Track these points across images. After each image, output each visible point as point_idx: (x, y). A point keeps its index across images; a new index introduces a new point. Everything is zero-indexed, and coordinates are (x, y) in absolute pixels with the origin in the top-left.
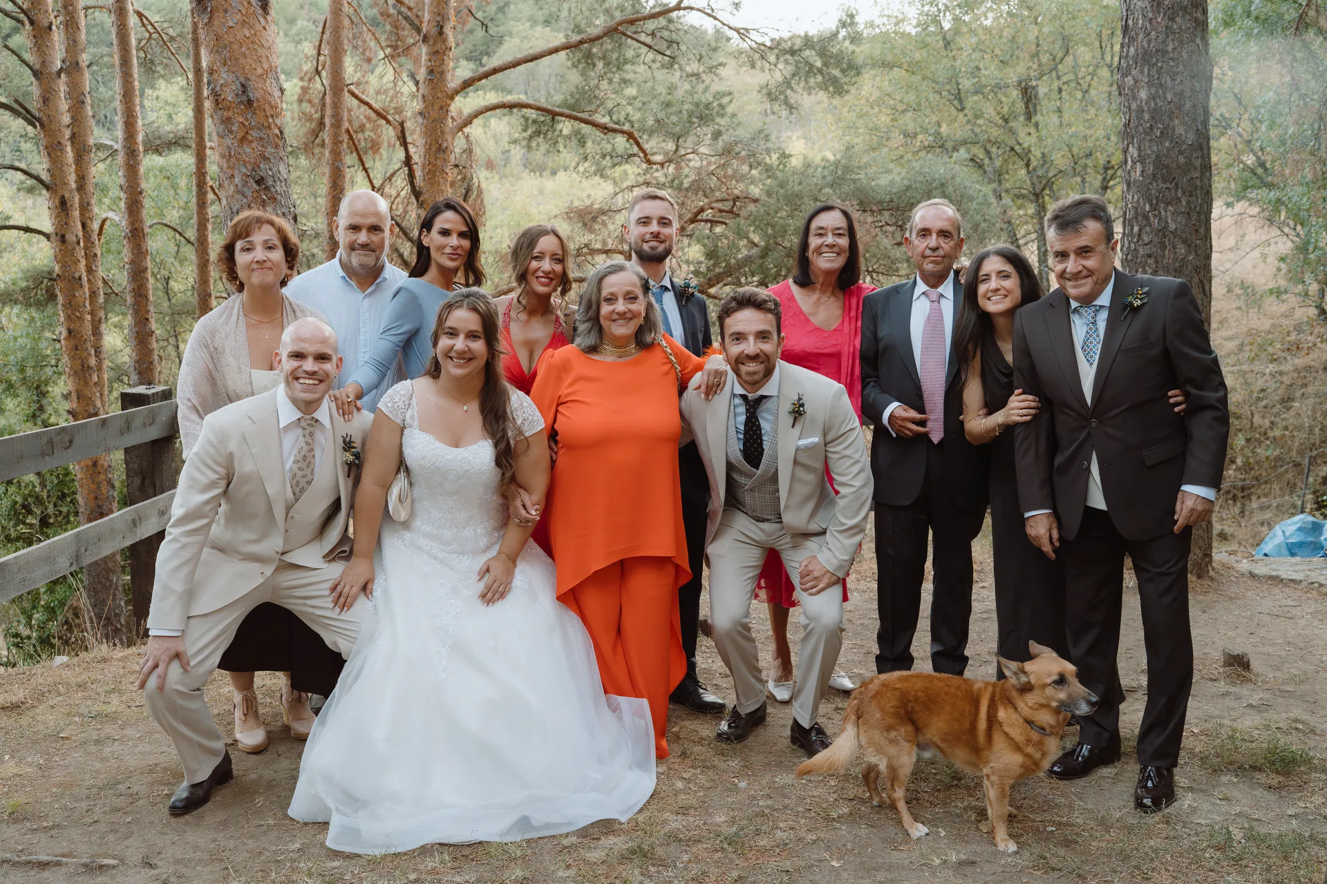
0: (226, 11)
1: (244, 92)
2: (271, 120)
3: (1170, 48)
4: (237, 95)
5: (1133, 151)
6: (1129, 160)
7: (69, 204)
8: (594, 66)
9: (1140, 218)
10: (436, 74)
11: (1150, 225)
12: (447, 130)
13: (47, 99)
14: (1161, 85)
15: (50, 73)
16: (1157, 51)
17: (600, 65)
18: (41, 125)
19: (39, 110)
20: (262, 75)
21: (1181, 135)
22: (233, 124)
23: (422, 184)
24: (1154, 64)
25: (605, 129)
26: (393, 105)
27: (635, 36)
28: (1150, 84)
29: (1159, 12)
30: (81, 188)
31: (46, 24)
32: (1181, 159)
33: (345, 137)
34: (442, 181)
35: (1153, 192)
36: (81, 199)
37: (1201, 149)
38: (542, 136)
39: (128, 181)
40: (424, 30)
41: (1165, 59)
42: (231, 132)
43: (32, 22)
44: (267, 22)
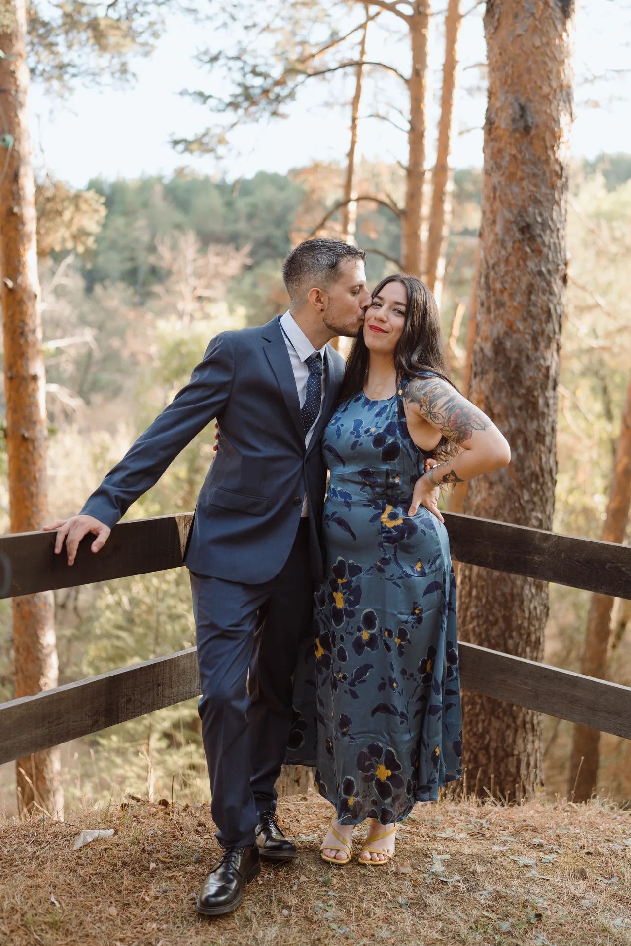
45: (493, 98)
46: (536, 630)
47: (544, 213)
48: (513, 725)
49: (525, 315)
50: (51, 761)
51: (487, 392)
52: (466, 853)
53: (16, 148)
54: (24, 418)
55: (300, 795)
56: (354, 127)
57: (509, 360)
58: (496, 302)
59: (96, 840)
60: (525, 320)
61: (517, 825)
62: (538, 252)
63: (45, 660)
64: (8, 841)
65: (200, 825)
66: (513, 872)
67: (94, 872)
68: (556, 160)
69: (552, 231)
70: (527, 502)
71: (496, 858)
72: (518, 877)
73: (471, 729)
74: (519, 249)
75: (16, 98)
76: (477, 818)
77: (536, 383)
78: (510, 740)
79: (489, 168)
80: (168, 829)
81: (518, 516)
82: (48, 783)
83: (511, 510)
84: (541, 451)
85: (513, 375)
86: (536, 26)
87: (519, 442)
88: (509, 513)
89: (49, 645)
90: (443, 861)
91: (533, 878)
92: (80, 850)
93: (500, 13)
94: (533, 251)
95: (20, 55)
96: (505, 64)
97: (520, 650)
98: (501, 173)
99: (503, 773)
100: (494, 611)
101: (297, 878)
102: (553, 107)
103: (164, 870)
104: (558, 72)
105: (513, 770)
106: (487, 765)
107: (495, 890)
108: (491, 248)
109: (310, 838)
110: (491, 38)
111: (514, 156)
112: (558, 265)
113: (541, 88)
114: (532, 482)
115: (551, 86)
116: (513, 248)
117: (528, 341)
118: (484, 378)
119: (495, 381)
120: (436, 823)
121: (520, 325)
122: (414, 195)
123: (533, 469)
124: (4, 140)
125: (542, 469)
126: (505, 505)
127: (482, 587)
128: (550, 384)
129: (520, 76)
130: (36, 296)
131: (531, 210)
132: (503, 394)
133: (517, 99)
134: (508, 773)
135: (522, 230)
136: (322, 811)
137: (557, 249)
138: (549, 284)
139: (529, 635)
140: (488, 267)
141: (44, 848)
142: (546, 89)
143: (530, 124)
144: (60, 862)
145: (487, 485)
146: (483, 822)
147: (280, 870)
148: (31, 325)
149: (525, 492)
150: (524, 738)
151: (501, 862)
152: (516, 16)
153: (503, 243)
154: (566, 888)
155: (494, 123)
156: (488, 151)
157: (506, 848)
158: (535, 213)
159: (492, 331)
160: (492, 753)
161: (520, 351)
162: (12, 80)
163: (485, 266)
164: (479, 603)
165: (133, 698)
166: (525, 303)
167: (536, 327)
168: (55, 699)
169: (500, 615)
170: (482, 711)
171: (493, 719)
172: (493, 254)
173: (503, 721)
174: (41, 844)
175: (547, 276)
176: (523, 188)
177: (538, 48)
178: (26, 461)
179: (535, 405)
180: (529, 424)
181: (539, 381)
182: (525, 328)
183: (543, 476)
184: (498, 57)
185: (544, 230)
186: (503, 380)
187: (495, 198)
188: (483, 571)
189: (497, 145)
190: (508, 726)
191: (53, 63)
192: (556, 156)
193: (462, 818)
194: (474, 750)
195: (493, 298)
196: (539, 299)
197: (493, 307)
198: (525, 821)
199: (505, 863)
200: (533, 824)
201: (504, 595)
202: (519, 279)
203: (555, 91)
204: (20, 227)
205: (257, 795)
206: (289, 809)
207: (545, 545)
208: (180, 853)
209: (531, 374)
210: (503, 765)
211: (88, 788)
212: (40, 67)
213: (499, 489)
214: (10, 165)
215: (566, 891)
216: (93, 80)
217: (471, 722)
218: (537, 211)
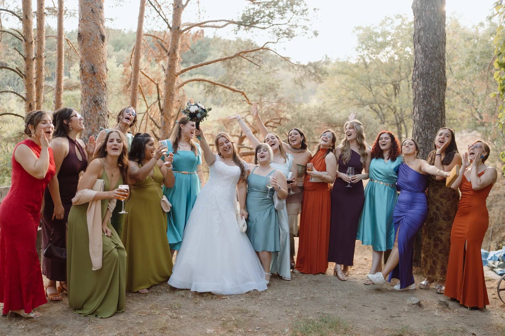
0: (89, 40)
1: (93, 69)
2: (102, 80)
3: (431, 72)
4: (90, 70)
5: (416, 109)
6: (415, 112)
7: (32, 106)
8: (231, 67)
9: (418, 134)
10: (171, 67)
11: (422, 137)
12: (174, 88)
13: (28, 68)
14: (427, 85)
15: (30, 59)
16: (426, 73)
17: (234, 67)
18: (26, 78)
19: (25, 72)
20: (100, 64)
21: (434, 104)
22: (87, 81)
23: (164, 107)
24: (425, 78)
25: (234, 90)
26: (158, 78)
27: (246, 58)
28: (423, 85)
29: (427, 59)
30: (38, 101)
31: (31, 42)
32: (434, 113)
33: (138, 88)
34: (171, 106)
35: (423, 124)
36: (37, 105)
37: (442, 110)
38: (211, 92)
39: (57, 99)
40: (168, 51)
41: (429, 76)
42: (87, 83)
43: (25, 41)
44: (103, 45)
45: (83, 63)
47: (101, 97)
49: (98, 127)
68: (104, 82)
69: (104, 103)
74: (94, 108)
86: (95, 44)
94: (99, 108)
96: (86, 53)
102: (101, 67)
108: (85, 107)
111: (91, 81)
112: (106, 112)
113: (97, 61)
116: (92, 107)
129: (91, 58)
133: (91, 64)
135: (95, 102)
137: (106, 108)
138: (104, 118)
140: (85, 113)
142: (99, 62)
143: (95, 72)
153: (89, 106)
155: (84, 70)
156: (82, 78)
158: (98, 97)
159: (87, 132)
166: (97, 123)
172: (86, 109)
175: (103, 116)
176: (94, 90)
177: (96, 50)
184: (83, 51)
185: (101, 102)
187: (85, 92)
196: (101, 122)
197: (87, 125)
202: (95, 117)
203: (102, 62)
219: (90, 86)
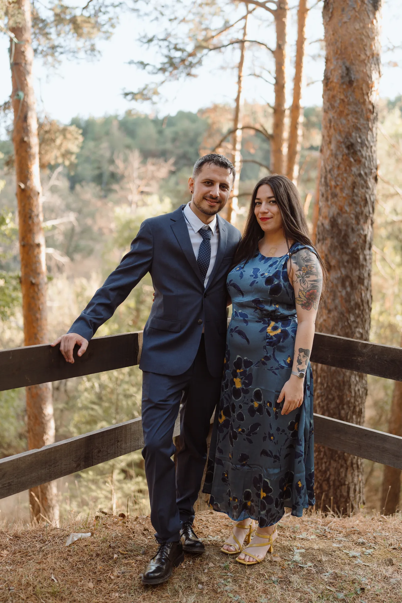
1: (347, 74)
2: (366, 97)
4: (342, 77)
15: (282, 111)
18: (273, 140)
19: (273, 131)
20: (364, 60)
22: (335, 101)
42: (334, 107)
45: (329, 63)
46: (359, 404)
47: (362, 136)
48: (345, 465)
49: (350, 202)
50: (51, 488)
51: (326, 252)
52: (316, 548)
53: (25, 100)
54: (32, 270)
55: (209, 511)
56: (239, 82)
57: (340, 231)
58: (332, 194)
59: (79, 540)
60: (350, 205)
61: (348, 530)
62: (358, 161)
63: (46, 424)
64: (24, 540)
65: (145, 530)
66: (346, 561)
67: (79, 560)
68: (370, 102)
69: (367, 147)
70: (353, 322)
71: (334, 552)
72: (349, 564)
73: (318, 468)
74: (346, 159)
75: (25, 68)
76: (322, 525)
77: (358, 246)
78: (343, 475)
79: (326, 107)
80: (125, 532)
81: (347, 331)
82: (49, 502)
83: (342, 327)
84: (361, 289)
85: (343, 241)
86: (356, 16)
87: (347, 284)
88: (341, 329)
89: (49, 415)
90: (301, 553)
91: (359, 564)
92: (70, 546)
93: (333, 8)
94: (355, 161)
95: (28, 41)
96: (336, 41)
97: (349, 417)
98: (335, 110)
99: (339, 496)
100: (332, 392)
101: (207, 564)
102: (367, 68)
103: (123, 559)
104: (371, 46)
105: (345, 494)
106: (328, 491)
107: (334, 572)
108: (328, 159)
109: (215, 539)
110: (327, 24)
111: (343, 100)
112: (372, 169)
113: (359, 56)
114: (356, 309)
115: (366, 55)
116: (342, 159)
117: (352, 219)
118: (324, 243)
119: (331, 244)
120: (296, 529)
121: (347, 209)
122: (278, 125)
123: (356, 300)
124: (18, 95)
125: (362, 301)
126: (338, 324)
127: (324, 377)
128: (367, 246)
129: (346, 48)
130: (39, 193)
131: (354, 134)
132: (337, 253)
133: (344, 63)
134: (342, 496)
135: (348, 148)
136: (222, 521)
137: (371, 159)
138: (366, 182)
139: (355, 407)
140: (326, 171)
141: (47, 544)
142: (363, 57)
143: (353, 79)
144: (57, 553)
145: (327, 312)
146: (326, 528)
147: (197, 559)
148: (35, 212)
149: (351, 315)
150: (352, 474)
151: (338, 554)
152: (343, 10)
153: (336, 156)
154: (380, 571)
155: (329, 79)
156: (326, 97)
157: (341, 545)
158: (356, 137)
159: (329, 213)
160: (331, 483)
161: (347, 225)
162: (22, 57)
163: (324, 171)
164: (322, 387)
165: (102, 450)
166: (351, 194)
167: (358, 209)
168: (53, 450)
169: (336, 395)
170: (325, 456)
171: (332, 462)
172: (329, 163)
173: (339, 463)
174: (45, 542)
175: (365, 177)
176: (349, 121)
177: (358, 30)
178: (33, 298)
179: (357, 260)
180: (353, 272)
181: (360, 244)
182: (351, 210)
183: (363, 305)
184: (332, 36)
185: (362, 147)
186: (336, 244)
187: (330, 127)
188: (325, 367)
189: (331, 93)
190: (342, 466)
191: (48, 46)
192: (370, 99)
193: (313, 525)
194: (320, 481)
195: (329, 191)
196: (360, 191)
197: (330, 197)
198: (353, 527)
199: (340, 555)
200: (359, 530)
201: (338, 381)
202: (347, 179)
203: (369, 57)
204: (29, 150)
205: (181, 511)
206: (201, 520)
207: (364, 350)
208: (132, 548)
209: (355, 240)
210: (338, 491)
211: (74, 505)
212: (40, 48)
213: (335, 314)
214: (22, 111)
215: (380, 573)
216: (73, 56)
217: (318, 463)
218: (358, 135)
219: (341, 113)
